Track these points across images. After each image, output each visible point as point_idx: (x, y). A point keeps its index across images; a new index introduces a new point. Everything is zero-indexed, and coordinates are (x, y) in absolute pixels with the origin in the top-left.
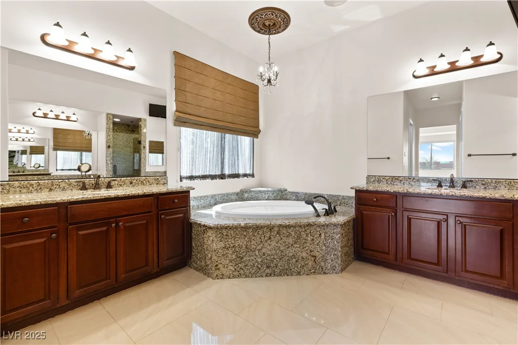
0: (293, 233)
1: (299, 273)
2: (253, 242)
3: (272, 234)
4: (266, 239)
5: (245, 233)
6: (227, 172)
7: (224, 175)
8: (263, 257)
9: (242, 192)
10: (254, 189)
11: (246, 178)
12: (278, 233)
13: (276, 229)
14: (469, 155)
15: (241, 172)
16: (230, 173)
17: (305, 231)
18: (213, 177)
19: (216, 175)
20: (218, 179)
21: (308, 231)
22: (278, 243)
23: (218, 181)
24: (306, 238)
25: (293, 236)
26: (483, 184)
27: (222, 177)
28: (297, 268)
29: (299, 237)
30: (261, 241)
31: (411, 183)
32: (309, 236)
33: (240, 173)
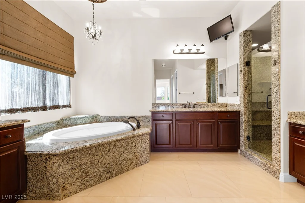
0: (124, 144)
1: (128, 170)
2: (96, 157)
3: (110, 148)
4: (106, 152)
5: (89, 152)
6: (48, 104)
7: (46, 107)
8: (104, 167)
9: (62, 120)
10: (73, 117)
11: (65, 108)
12: (114, 146)
13: (113, 144)
14: (180, 93)
15: (61, 104)
16: (52, 105)
17: (131, 141)
18: (35, 109)
19: (39, 107)
20: (40, 111)
21: (133, 141)
22: (115, 153)
23: (41, 112)
24: (132, 145)
25: (124, 145)
26: (200, 106)
27: (44, 108)
28: (127, 166)
29: (127, 146)
30: (102, 155)
31: (173, 106)
32: (133, 143)
33: (59, 105)
